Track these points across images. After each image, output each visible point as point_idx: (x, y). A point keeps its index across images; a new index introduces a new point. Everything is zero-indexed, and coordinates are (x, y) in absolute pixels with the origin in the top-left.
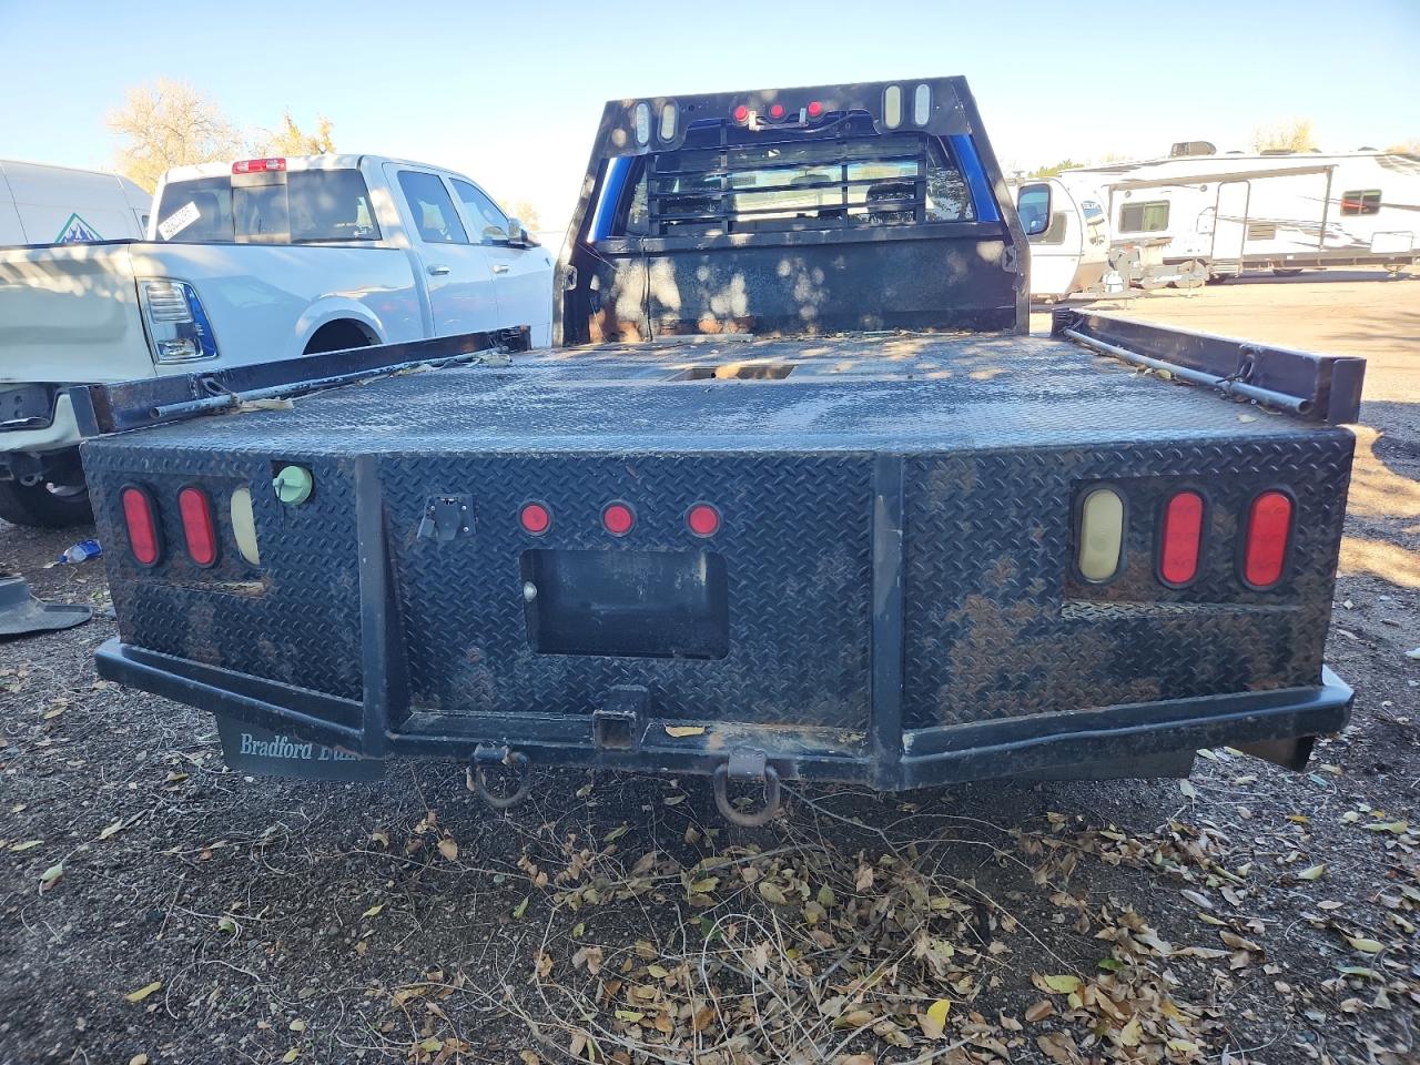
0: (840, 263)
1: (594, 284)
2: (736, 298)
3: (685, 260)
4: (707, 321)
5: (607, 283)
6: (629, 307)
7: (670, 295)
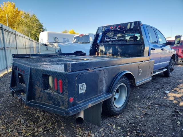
0: (123, 47)
1: (97, 48)
2: (111, 51)
3: (106, 46)
4: (108, 54)
5: (98, 48)
6: (100, 51)
7: (104, 50)
